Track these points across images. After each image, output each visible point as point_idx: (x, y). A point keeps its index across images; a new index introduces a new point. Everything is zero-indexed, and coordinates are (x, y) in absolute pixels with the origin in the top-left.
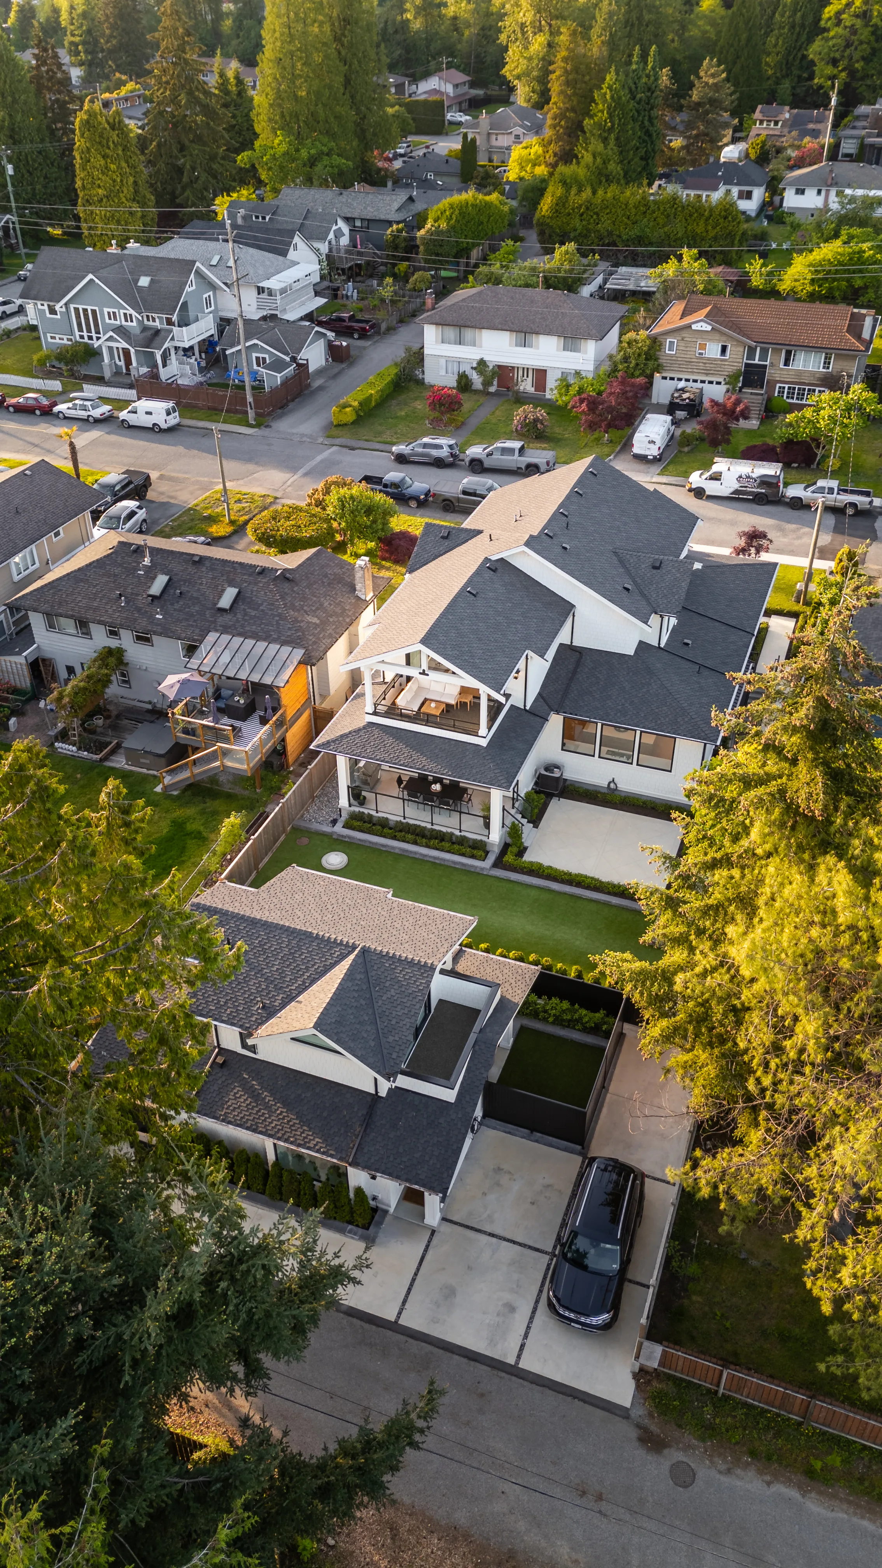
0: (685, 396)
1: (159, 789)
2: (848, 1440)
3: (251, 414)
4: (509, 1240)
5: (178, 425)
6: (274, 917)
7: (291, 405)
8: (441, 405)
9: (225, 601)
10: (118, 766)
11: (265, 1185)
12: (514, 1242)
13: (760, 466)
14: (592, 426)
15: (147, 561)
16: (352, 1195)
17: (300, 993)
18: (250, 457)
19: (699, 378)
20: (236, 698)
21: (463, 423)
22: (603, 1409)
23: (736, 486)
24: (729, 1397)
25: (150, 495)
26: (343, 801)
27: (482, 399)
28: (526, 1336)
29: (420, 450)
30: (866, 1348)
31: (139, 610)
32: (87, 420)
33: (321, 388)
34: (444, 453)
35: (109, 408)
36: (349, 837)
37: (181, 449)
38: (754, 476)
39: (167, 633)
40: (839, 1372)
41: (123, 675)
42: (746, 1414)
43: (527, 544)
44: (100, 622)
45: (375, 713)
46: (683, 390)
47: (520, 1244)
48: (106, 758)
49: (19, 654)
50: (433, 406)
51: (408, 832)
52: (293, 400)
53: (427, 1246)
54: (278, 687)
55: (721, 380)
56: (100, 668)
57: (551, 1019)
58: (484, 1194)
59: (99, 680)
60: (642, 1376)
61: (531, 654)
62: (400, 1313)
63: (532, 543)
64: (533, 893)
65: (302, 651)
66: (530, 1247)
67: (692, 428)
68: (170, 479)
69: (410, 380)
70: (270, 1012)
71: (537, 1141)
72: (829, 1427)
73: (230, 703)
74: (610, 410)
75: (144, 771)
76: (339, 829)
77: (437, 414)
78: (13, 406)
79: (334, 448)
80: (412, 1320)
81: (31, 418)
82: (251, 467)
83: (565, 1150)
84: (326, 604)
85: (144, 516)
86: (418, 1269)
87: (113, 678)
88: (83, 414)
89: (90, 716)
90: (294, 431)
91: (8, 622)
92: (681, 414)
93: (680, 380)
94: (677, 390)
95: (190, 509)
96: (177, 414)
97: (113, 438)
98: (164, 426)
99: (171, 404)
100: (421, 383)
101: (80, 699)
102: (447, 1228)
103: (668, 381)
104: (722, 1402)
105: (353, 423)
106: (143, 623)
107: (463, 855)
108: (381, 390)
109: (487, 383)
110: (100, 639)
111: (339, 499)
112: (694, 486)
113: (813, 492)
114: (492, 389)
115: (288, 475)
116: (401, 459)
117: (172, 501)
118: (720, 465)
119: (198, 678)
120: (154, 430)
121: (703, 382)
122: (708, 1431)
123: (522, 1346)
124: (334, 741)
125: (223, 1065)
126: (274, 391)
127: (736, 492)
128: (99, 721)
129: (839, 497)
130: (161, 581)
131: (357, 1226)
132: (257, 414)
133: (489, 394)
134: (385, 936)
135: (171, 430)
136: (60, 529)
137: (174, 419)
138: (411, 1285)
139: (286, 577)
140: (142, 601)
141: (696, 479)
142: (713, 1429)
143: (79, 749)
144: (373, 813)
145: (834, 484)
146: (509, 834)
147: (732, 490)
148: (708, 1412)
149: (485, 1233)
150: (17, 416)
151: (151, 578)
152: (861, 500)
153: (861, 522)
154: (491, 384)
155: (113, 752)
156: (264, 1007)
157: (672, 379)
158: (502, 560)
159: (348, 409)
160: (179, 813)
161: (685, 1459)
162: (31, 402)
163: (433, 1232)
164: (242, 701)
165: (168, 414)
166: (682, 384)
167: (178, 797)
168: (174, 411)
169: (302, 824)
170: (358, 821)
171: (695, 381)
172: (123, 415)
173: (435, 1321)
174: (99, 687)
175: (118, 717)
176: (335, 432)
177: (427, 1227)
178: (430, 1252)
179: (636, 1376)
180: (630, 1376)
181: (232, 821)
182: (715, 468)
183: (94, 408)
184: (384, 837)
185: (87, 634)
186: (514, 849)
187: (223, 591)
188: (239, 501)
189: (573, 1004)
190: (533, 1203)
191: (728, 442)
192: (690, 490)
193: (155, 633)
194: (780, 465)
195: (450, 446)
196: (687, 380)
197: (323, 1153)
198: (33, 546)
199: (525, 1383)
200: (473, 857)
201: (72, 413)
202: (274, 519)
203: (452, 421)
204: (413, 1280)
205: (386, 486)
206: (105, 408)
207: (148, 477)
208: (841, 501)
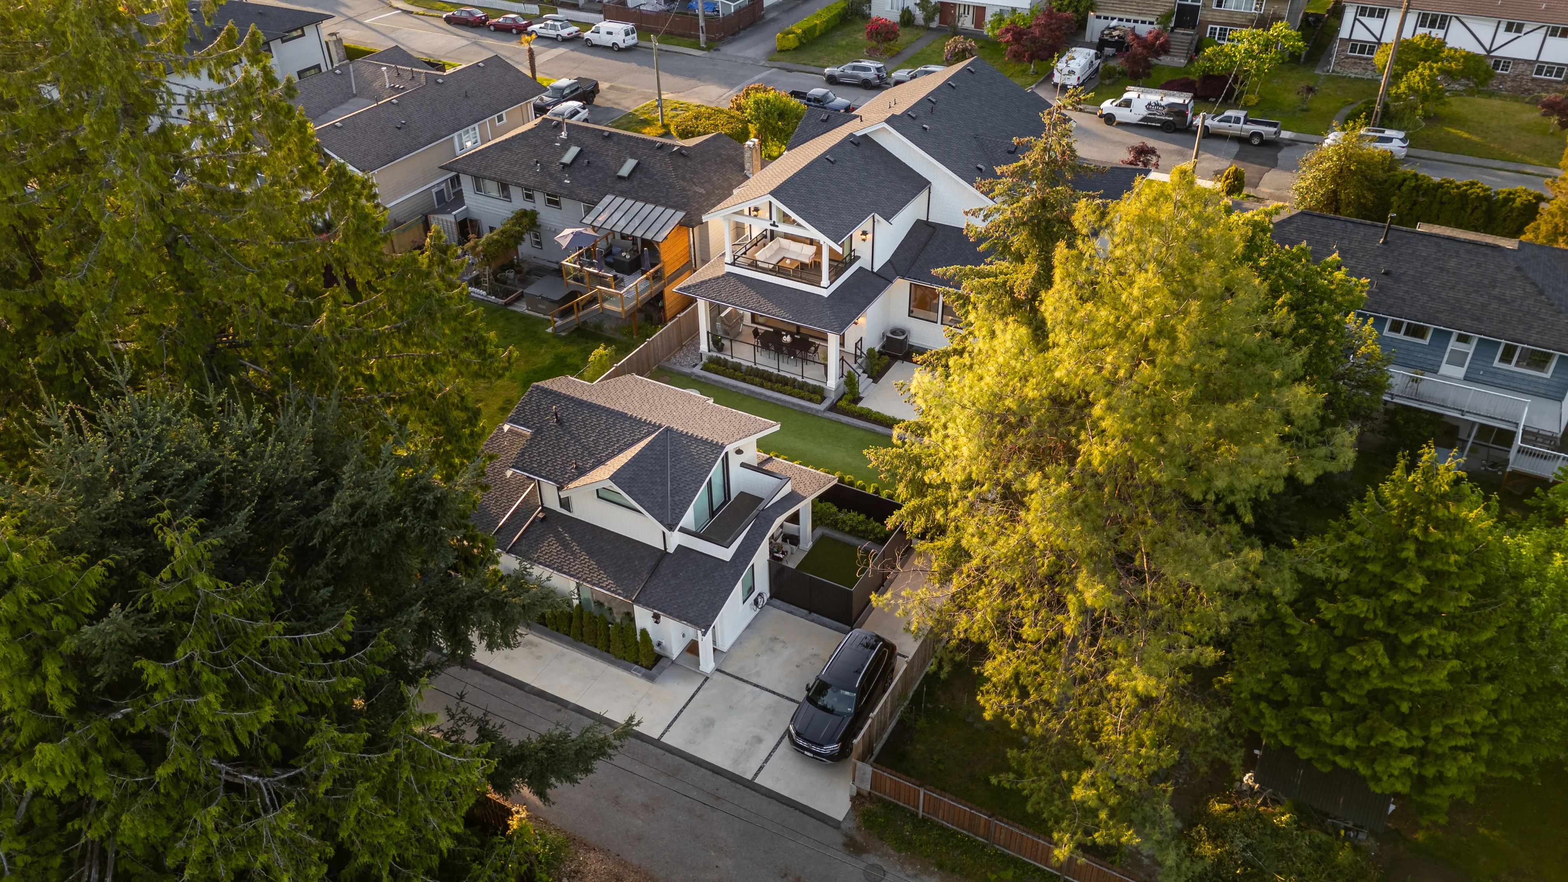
0: (1115, 33)
1: (550, 330)
2: (1024, 862)
3: (702, 37)
4: (770, 691)
5: (635, 45)
6: (601, 402)
7: (742, 33)
8: (878, 34)
9: (625, 171)
10: (519, 310)
11: (570, 627)
12: (774, 693)
13: (1170, 95)
14: (1017, 57)
15: (564, 135)
16: (638, 638)
17: (608, 459)
18: (695, 74)
19: (1133, 17)
20: (624, 254)
21: (898, 53)
22: (819, 820)
23: (1145, 113)
24: (928, 819)
25: (597, 100)
26: (704, 347)
27: (922, 33)
28: (766, 761)
29: (850, 72)
30: (1035, 770)
31: (551, 175)
32: (556, 39)
33: (773, 20)
34: (871, 75)
35: (577, 28)
36: (705, 378)
37: (634, 65)
38: (1163, 103)
39: (572, 196)
40: (1007, 786)
41: (537, 237)
42: (940, 835)
43: (888, 121)
44: (517, 185)
45: (733, 264)
46: (1114, 28)
47: (779, 695)
48: (510, 303)
49: (450, 213)
50: (870, 36)
51: (757, 376)
52: (745, 29)
53: (699, 689)
54: (658, 243)
55: (1153, 19)
56: (514, 225)
57: (847, 529)
58: (758, 655)
59: (512, 236)
60: (858, 799)
61: (877, 217)
62: (663, 734)
63: (892, 121)
64: (859, 434)
65: (683, 214)
66: (787, 698)
67: (1117, 64)
68: (619, 89)
69: (857, 14)
70: (581, 472)
71: (813, 621)
72: (1008, 848)
73: (617, 257)
74: (1034, 40)
75: (541, 315)
76: (697, 370)
77: (874, 43)
78: (494, 25)
79: (773, 70)
80: (672, 739)
81: (508, 36)
82: (693, 82)
83: (837, 629)
84: (715, 179)
85: (586, 116)
86: (687, 704)
87: (526, 236)
88: (552, 33)
89: (504, 268)
90: (740, 54)
91: (448, 191)
92: (1109, 51)
93: (1113, 19)
94: (1108, 28)
95: (630, 114)
96: (635, 35)
97: (576, 54)
98: (622, 45)
99: (630, 26)
100: (867, 17)
101: (492, 249)
102: (719, 677)
103: (1102, 20)
104: (921, 824)
105: (796, 49)
106: (553, 187)
107: (802, 398)
108: (827, 22)
109: (929, 19)
110: (518, 202)
111: (756, 102)
112: (1104, 112)
113: (1220, 121)
114: (934, 25)
115: (725, 90)
116: (832, 80)
117: (616, 107)
118: (1131, 94)
119: (590, 232)
120: (614, 50)
121: (1136, 21)
122: (904, 845)
123: (761, 768)
124: (694, 286)
125: (543, 520)
126: (728, 18)
127: (1145, 119)
128: (511, 274)
129: (1245, 127)
130: (574, 151)
131: (642, 666)
132: (708, 39)
133: (929, 29)
134: (691, 423)
135: (629, 49)
136: (503, 113)
137: (632, 40)
138: (678, 715)
139: (682, 153)
140: (555, 168)
141: (1107, 106)
142: (910, 843)
143: (489, 294)
144: (729, 358)
145: (1241, 114)
146: (845, 383)
147: (1141, 117)
148: (907, 830)
149: (751, 683)
150: (496, 34)
151: (565, 147)
152: (1267, 131)
153: (1266, 151)
154: (933, 20)
155: (519, 298)
156: (576, 468)
157: (1106, 18)
158: (865, 136)
159: (790, 36)
160: (562, 349)
161: (879, 863)
162: (509, 22)
163: (707, 679)
164: (628, 257)
165: (627, 34)
166: (1114, 23)
167: (565, 338)
168: (633, 32)
169: (667, 365)
170: (717, 365)
171: (1128, 21)
172: (587, 35)
173: (692, 742)
174: (511, 242)
175: (528, 273)
176: (777, 56)
177: (701, 674)
178: (700, 693)
179: (853, 799)
180: (848, 799)
181: (600, 351)
182: (1126, 96)
183: (562, 28)
184: (736, 379)
185: (507, 197)
186: (850, 397)
187: (625, 162)
188: (675, 109)
189: (868, 518)
190: (798, 666)
191: (1149, 75)
192: (1101, 116)
193: (562, 195)
194: (1191, 95)
195: (878, 69)
196: (1121, 20)
197: (613, 592)
198: (476, 125)
199: (757, 794)
200: (811, 400)
201: (544, 32)
202: (696, 118)
203: (888, 50)
204: (681, 711)
205: (809, 100)
206: (574, 29)
207: (597, 85)
208: (1247, 130)
